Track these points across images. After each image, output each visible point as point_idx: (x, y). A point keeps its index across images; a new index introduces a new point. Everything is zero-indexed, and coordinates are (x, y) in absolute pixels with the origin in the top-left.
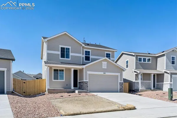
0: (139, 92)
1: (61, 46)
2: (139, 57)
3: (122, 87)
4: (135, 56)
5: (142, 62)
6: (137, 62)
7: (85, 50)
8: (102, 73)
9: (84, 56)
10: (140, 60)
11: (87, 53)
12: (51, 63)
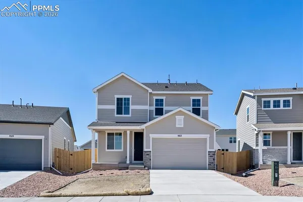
0: (259, 169)
1: (117, 96)
2: (263, 99)
3: (214, 159)
4: (256, 97)
5: (272, 108)
6: (260, 109)
7: (155, 98)
8: (175, 136)
9: (153, 108)
10: (267, 104)
11: (159, 102)
12: (101, 125)
